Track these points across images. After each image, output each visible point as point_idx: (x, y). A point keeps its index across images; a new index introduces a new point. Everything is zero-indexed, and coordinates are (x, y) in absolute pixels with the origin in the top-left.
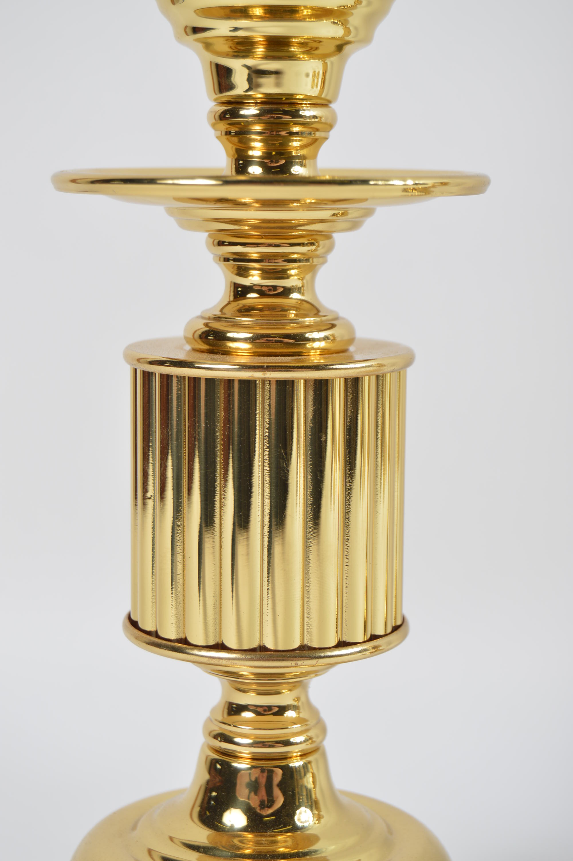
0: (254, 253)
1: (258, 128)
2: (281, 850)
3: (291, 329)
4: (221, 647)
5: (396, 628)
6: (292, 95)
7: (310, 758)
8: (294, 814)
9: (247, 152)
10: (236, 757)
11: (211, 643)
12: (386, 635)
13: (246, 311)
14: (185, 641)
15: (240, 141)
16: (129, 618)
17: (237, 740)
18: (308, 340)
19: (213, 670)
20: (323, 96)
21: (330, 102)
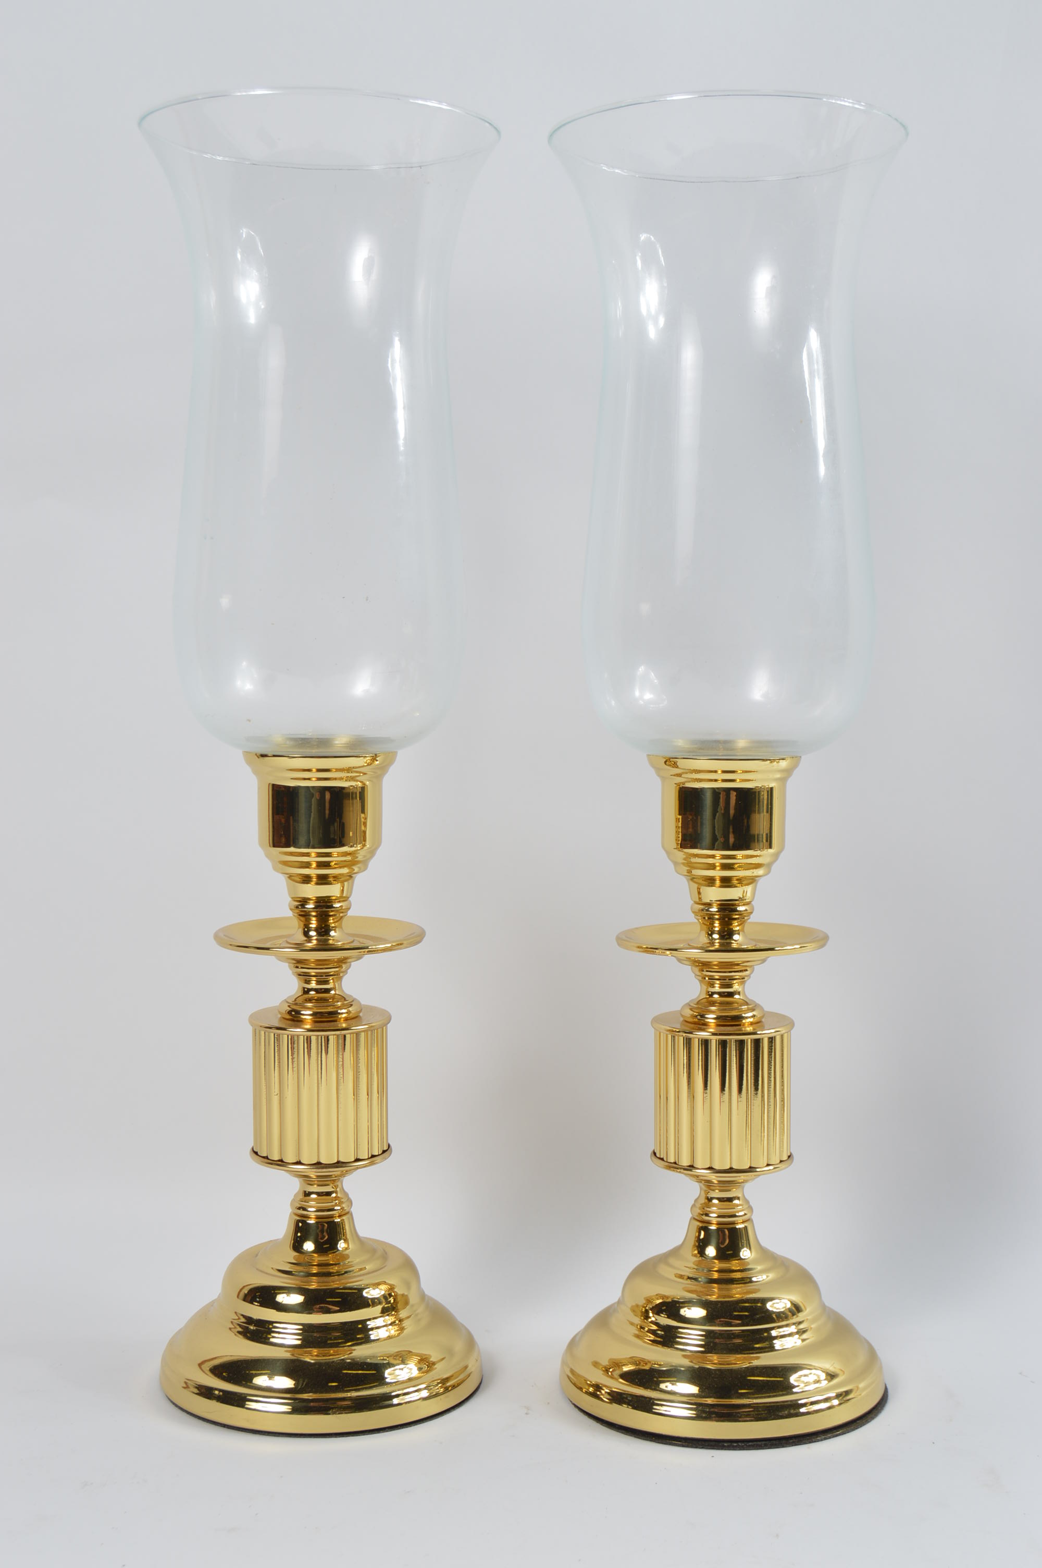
0: (313, 972)
1: (314, 914)
2: (331, 1262)
3: (330, 1009)
4: (299, 1163)
5: (384, 1152)
6: (330, 897)
7: (344, 1218)
8: (337, 1244)
9: (309, 925)
10: (309, 1218)
11: (295, 1161)
12: (379, 1155)
13: (310, 1000)
14: (281, 1161)
15: (306, 920)
16: (253, 1149)
17: (309, 1209)
18: (340, 1014)
19: (297, 1175)
20: (344, 895)
21: (348, 898)
